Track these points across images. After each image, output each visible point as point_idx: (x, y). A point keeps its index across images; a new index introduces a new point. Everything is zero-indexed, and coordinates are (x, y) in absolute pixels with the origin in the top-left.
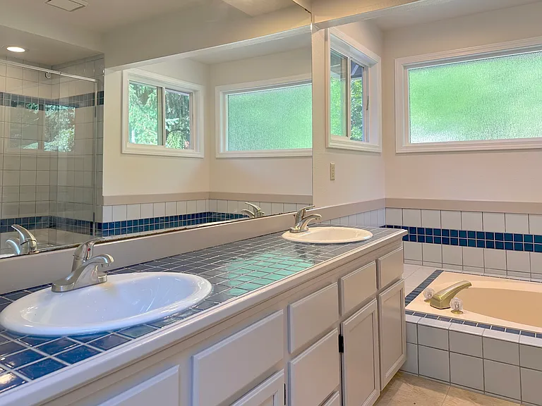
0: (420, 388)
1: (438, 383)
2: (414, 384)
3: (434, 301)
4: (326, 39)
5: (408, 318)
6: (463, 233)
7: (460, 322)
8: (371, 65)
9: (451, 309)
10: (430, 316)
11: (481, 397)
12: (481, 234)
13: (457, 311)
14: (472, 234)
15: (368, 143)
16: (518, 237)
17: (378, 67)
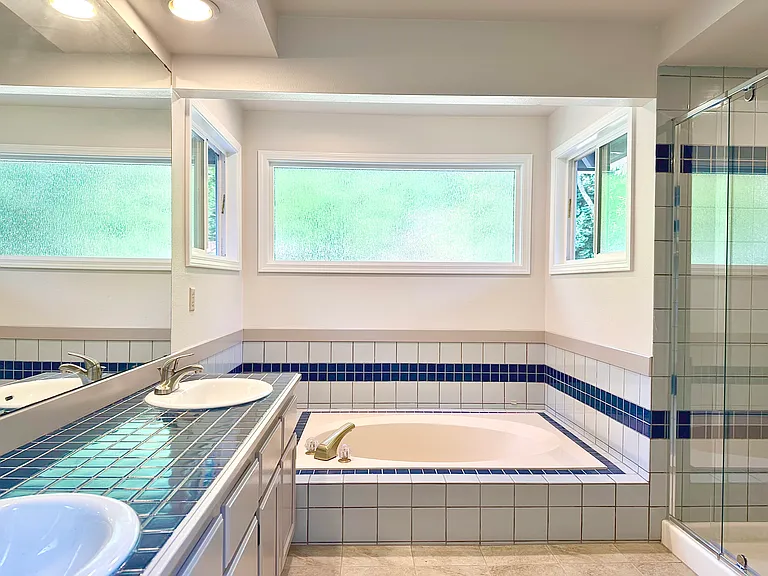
0: (314, 558)
1: (330, 547)
2: (306, 555)
3: (320, 453)
4: (187, 113)
5: (301, 479)
6: (332, 366)
7: (351, 471)
8: (229, 153)
9: (338, 458)
10: (318, 472)
11: (375, 549)
12: (350, 366)
13: (345, 459)
14: (341, 366)
15: (223, 258)
16: (386, 366)
17: (238, 156)
